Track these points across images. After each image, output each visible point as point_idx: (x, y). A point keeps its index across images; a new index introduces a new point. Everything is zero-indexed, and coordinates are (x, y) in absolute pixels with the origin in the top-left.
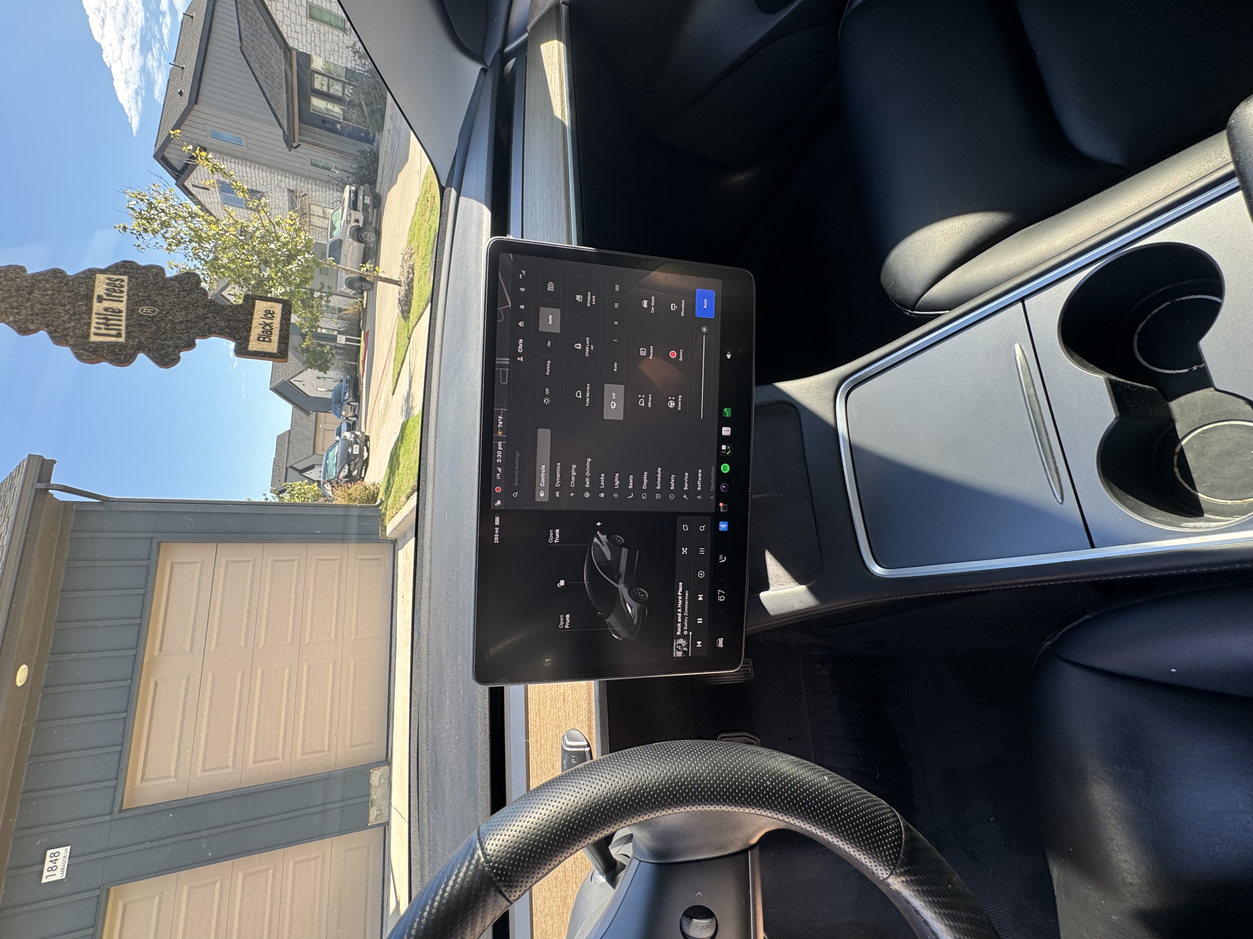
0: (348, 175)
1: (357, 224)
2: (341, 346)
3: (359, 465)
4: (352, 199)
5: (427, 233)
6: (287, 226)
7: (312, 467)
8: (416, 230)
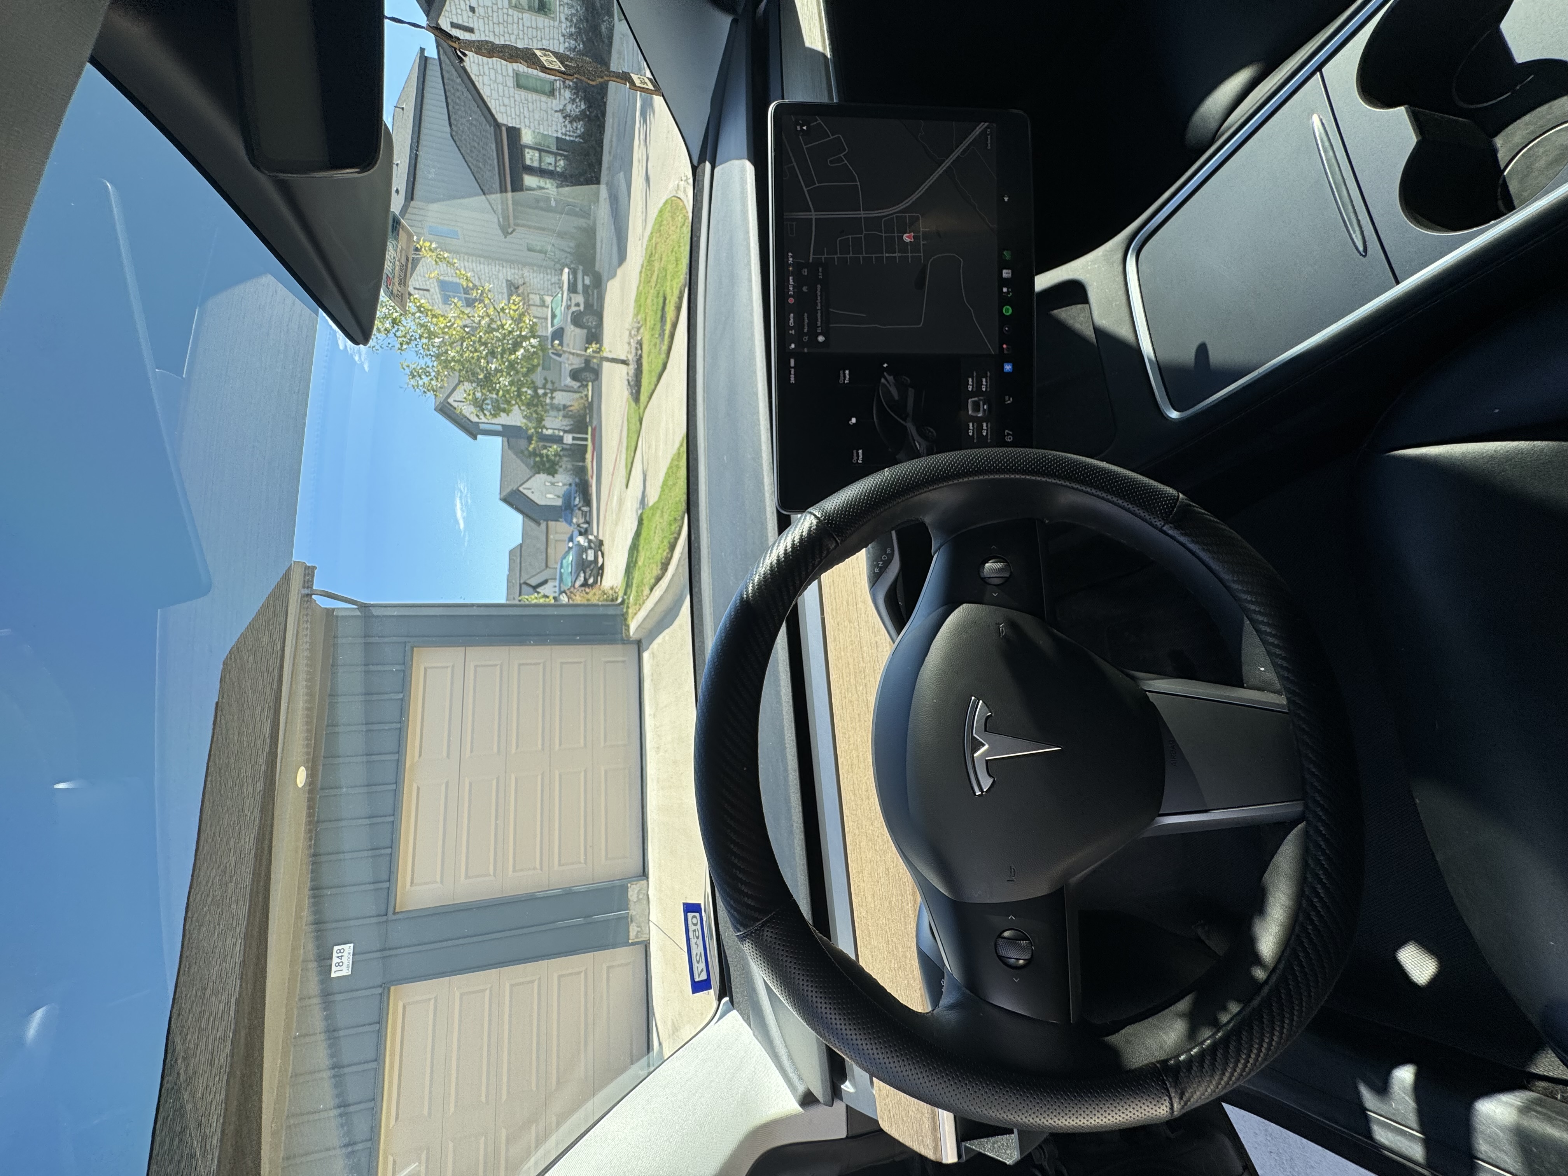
0: (566, 255)
1: (577, 308)
2: (568, 447)
3: (595, 572)
4: (572, 281)
5: (655, 301)
6: (512, 312)
7: (545, 582)
8: (642, 300)
